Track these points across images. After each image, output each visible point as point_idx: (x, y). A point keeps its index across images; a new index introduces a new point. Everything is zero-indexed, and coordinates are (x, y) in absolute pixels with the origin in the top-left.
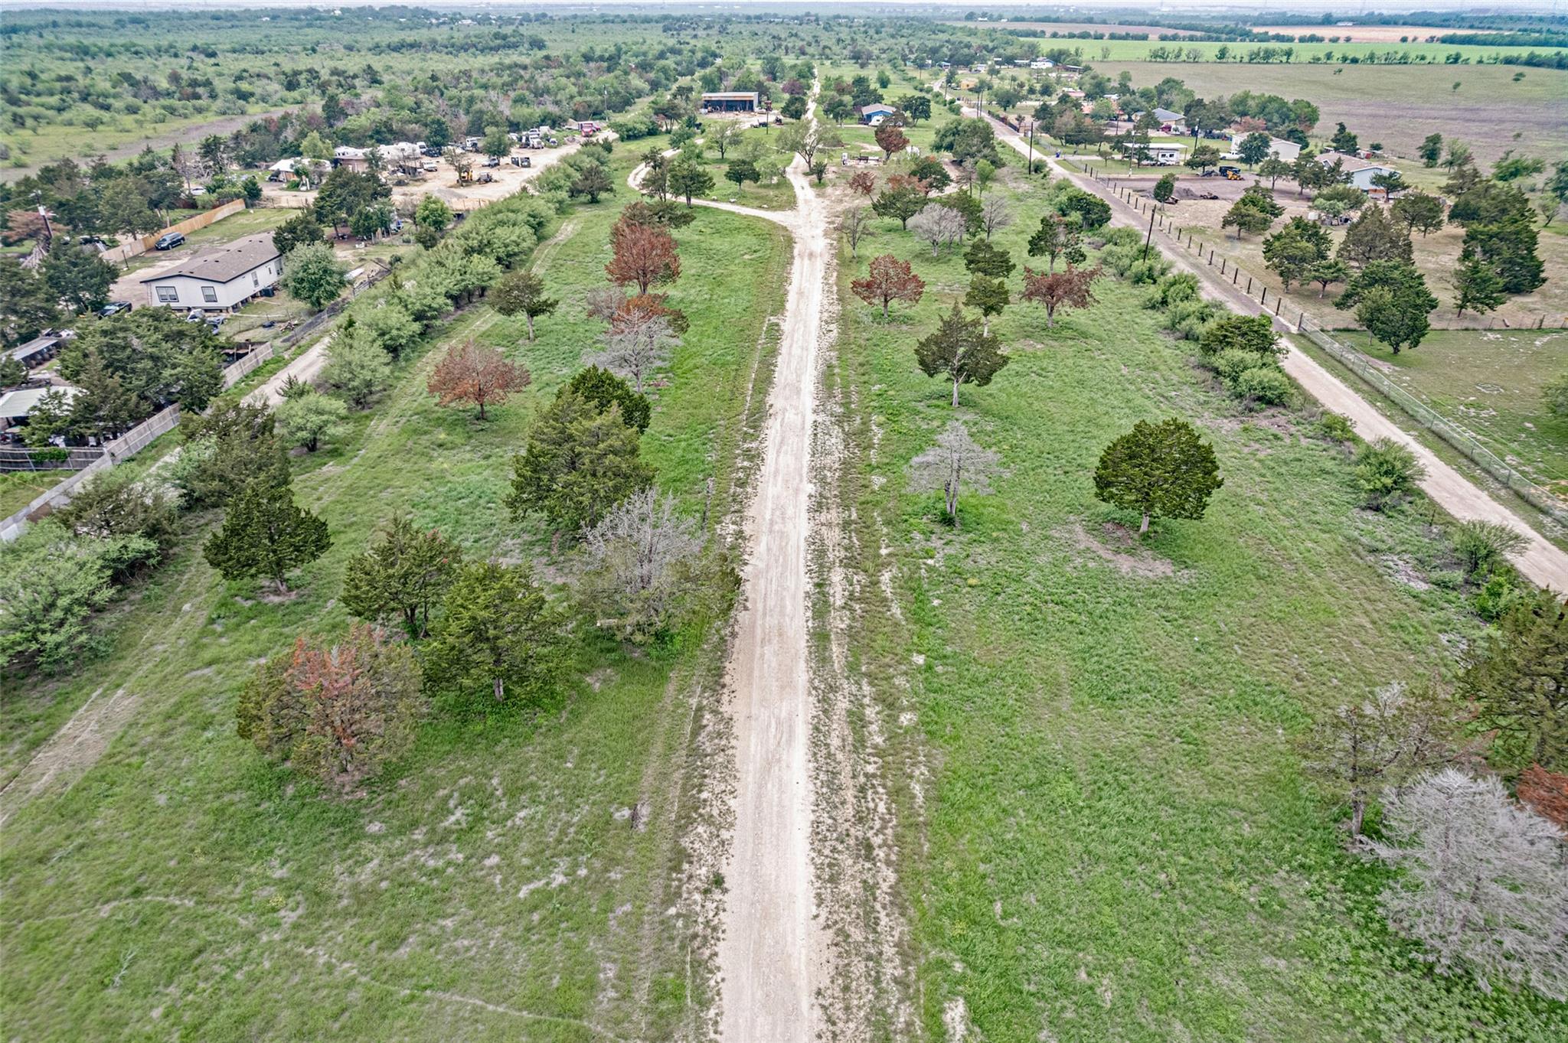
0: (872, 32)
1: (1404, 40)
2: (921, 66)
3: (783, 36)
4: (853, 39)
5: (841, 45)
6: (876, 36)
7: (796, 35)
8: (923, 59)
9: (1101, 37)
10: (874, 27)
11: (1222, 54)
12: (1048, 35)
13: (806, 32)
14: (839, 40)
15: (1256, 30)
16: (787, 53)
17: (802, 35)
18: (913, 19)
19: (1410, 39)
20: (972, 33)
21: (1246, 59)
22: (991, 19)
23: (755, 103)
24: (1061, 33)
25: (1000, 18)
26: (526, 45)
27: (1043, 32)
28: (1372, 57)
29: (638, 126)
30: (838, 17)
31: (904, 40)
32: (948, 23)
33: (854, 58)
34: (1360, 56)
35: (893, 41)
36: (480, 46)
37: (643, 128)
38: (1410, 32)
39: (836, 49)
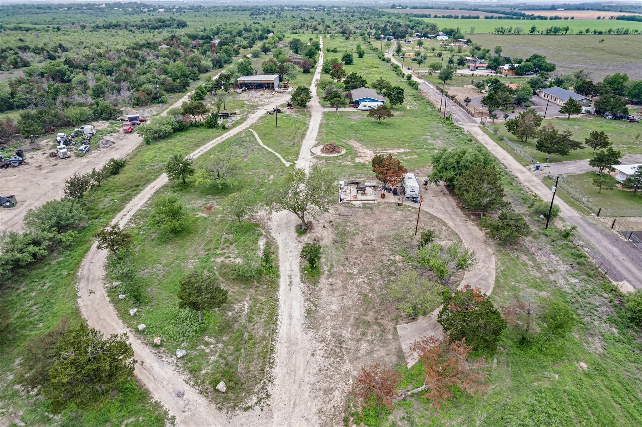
0: (350, 16)
1: (599, 18)
2: (378, 38)
3: (307, 19)
4: (341, 21)
5: (335, 24)
6: (352, 19)
7: (313, 18)
8: (379, 35)
9: (457, 17)
10: (350, 12)
11: (533, 30)
12: (432, 16)
13: (318, 16)
14: (334, 21)
15: (528, 13)
16: (307, 29)
17: (316, 17)
18: (367, 8)
19: (602, 18)
20: (399, 16)
21: (544, 33)
22: (403, 8)
23: (276, 85)
24: (439, 15)
25: (407, 7)
26: (175, 26)
27: (430, 15)
28: (610, 31)
29: (163, 127)
30: (334, 7)
31: (366, 21)
32: (385, 10)
33: (342, 33)
34: (604, 31)
35: (360, 22)
36: (150, 26)
37: (169, 129)
38: (601, 14)
39: (333, 26)
